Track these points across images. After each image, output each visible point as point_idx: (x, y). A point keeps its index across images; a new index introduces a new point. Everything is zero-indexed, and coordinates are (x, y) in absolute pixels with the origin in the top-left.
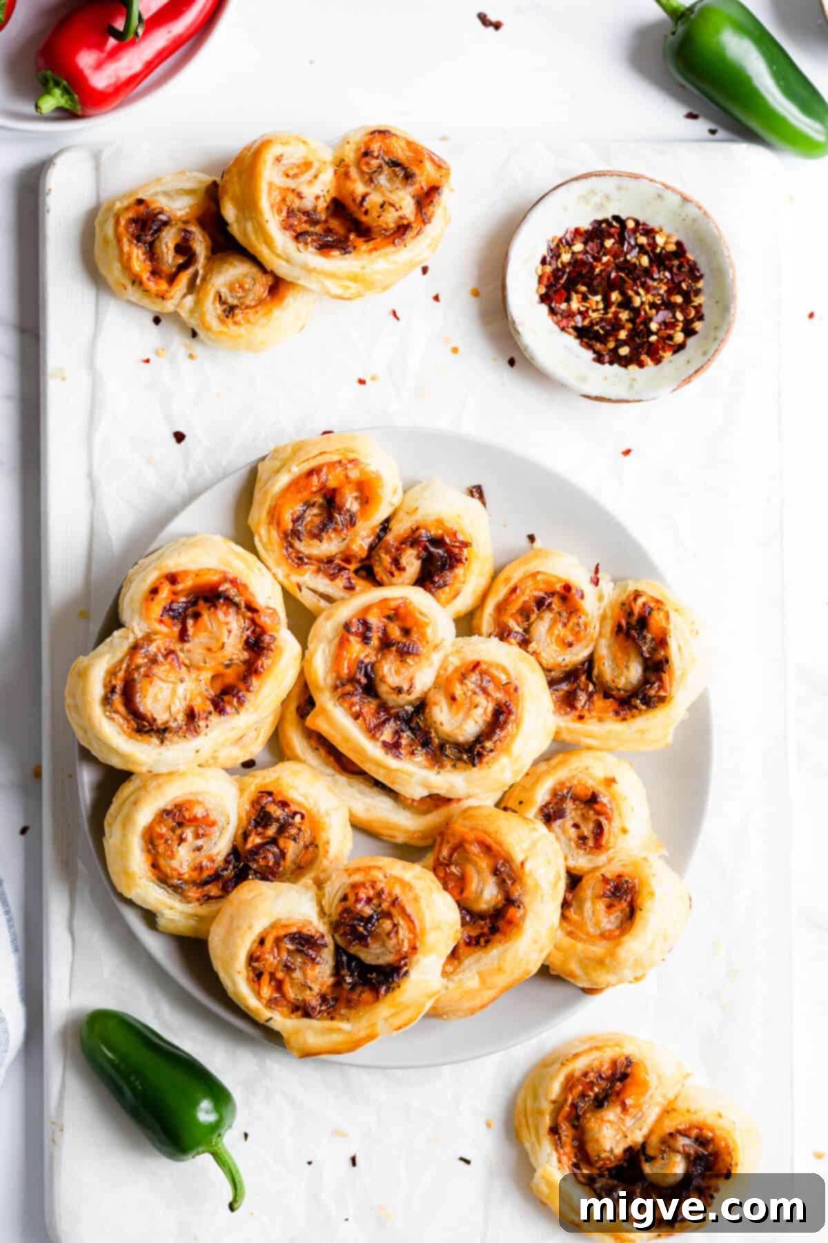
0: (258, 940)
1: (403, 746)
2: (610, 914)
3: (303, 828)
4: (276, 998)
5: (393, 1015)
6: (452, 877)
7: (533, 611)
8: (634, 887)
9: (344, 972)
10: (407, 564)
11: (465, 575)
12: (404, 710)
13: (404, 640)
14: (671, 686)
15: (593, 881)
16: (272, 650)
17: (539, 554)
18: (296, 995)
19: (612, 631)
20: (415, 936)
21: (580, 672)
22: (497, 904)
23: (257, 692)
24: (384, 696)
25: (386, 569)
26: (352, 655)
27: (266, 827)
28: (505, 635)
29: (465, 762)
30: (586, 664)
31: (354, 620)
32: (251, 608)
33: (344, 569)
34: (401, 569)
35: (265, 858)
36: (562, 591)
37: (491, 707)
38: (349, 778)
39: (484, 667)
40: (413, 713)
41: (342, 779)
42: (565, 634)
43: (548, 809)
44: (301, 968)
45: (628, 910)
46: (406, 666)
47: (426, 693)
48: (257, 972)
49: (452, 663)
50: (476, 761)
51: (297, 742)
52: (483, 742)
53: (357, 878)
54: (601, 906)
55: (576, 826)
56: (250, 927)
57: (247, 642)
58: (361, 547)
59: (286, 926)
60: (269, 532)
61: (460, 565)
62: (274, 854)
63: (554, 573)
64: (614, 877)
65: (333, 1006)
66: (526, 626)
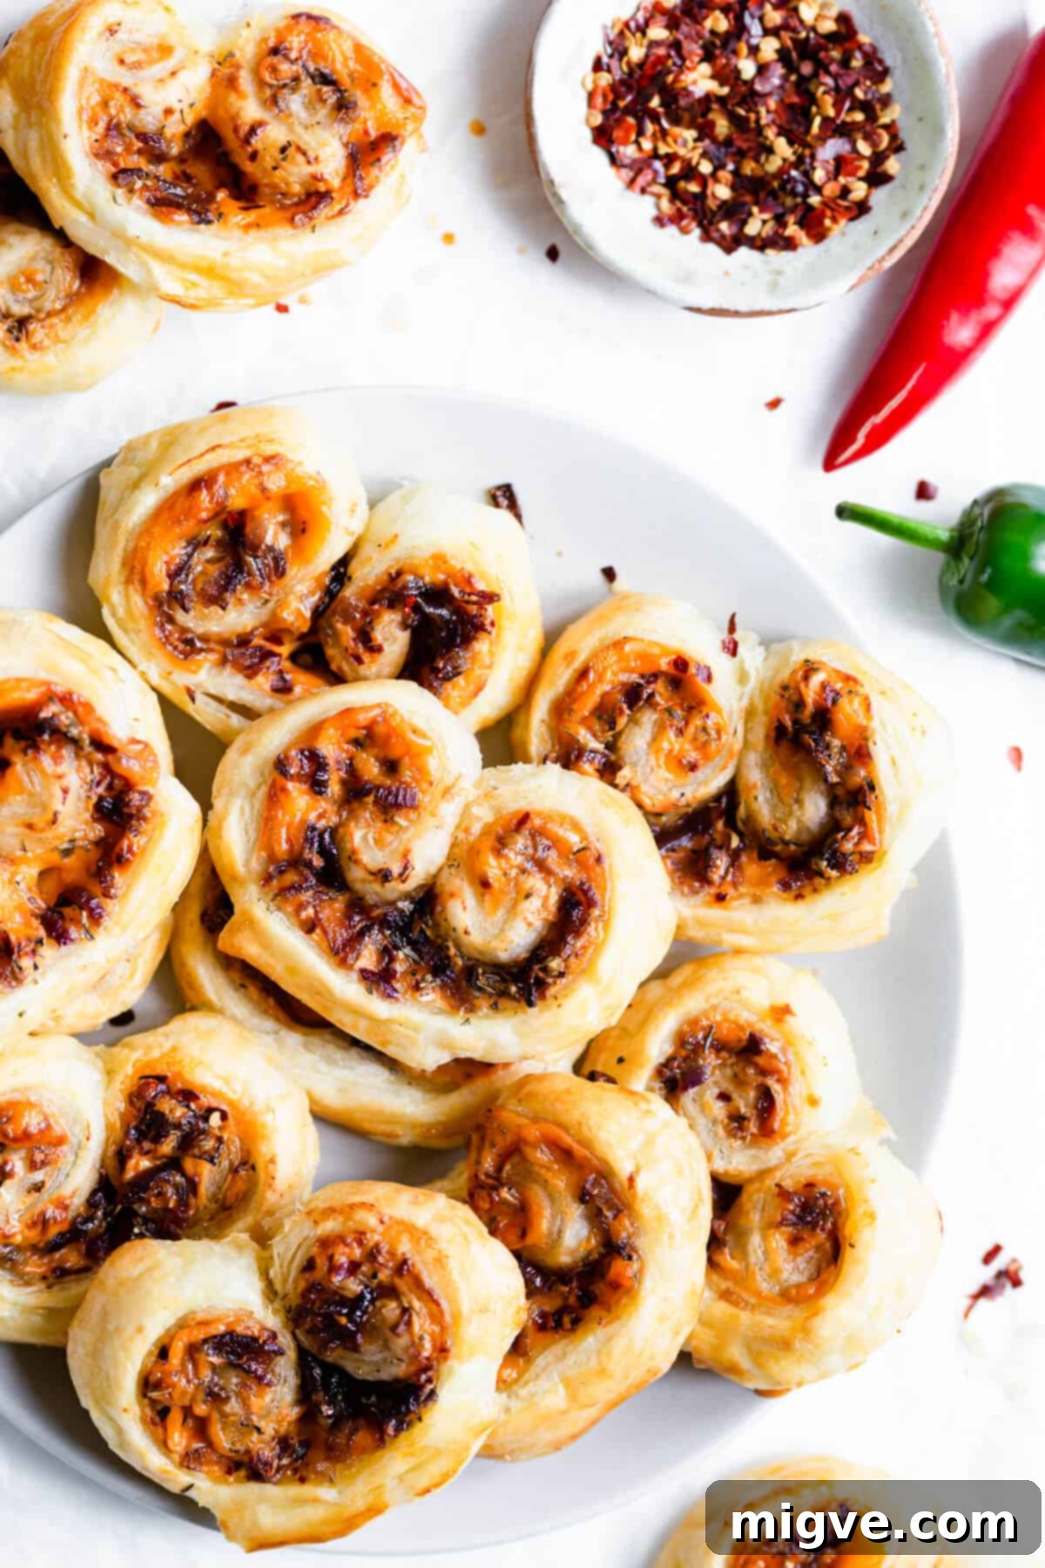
0: (156, 1352)
1: (398, 975)
2: (796, 1255)
3: (225, 1136)
4: (196, 1451)
5: (414, 1469)
6: (504, 1208)
7: (621, 712)
8: (837, 1203)
9: (319, 1396)
10: (386, 639)
11: (492, 653)
12: (397, 909)
13: (388, 782)
14: (881, 832)
15: (762, 1195)
16: (145, 819)
17: (624, 603)
18: (233, 1444)
19: (767, 737)
20: (443, 1329)
21: (714, 814)
22: (590, 1253)
23: (125, 895)
24: (358, 886)
25: (346, 650)
26: (295, 816)
27: (157, 1139)
28: (573, 757)
29: (513, 998)
30: (724, 800)
31: (293, 753)
32: (102, 745)
33: (272, 654)
34: (376, 650)
35: (160, 1194)
36: (672, 671)
37: (554, 896)
38: (305, 1034)
39: (537, 822)
40: (412, 913)
41: (293, 1039)
42: (681, 750)
43: (671, 1070)
44: (238, 1395)
45: (828, 1245)
46: (395, 829)
47: (436, 876)
48: (159, 1407)
49: (478, 819)
50: (535, 994)
51: (206, 977)
52: (545, 958)
53: (330, 1226)
54: (779, 1241)
55: (724, 1097)
56: (140, 1330)
57: (98, 807)
58: (299, 614)
59: (204, 1323)
60: (127, 597)
61: (482, 635)
62: (176, 1186)
63: (654, 637)
64: (800, 1186)
65: (302, 1457)
66: (611, 739)
